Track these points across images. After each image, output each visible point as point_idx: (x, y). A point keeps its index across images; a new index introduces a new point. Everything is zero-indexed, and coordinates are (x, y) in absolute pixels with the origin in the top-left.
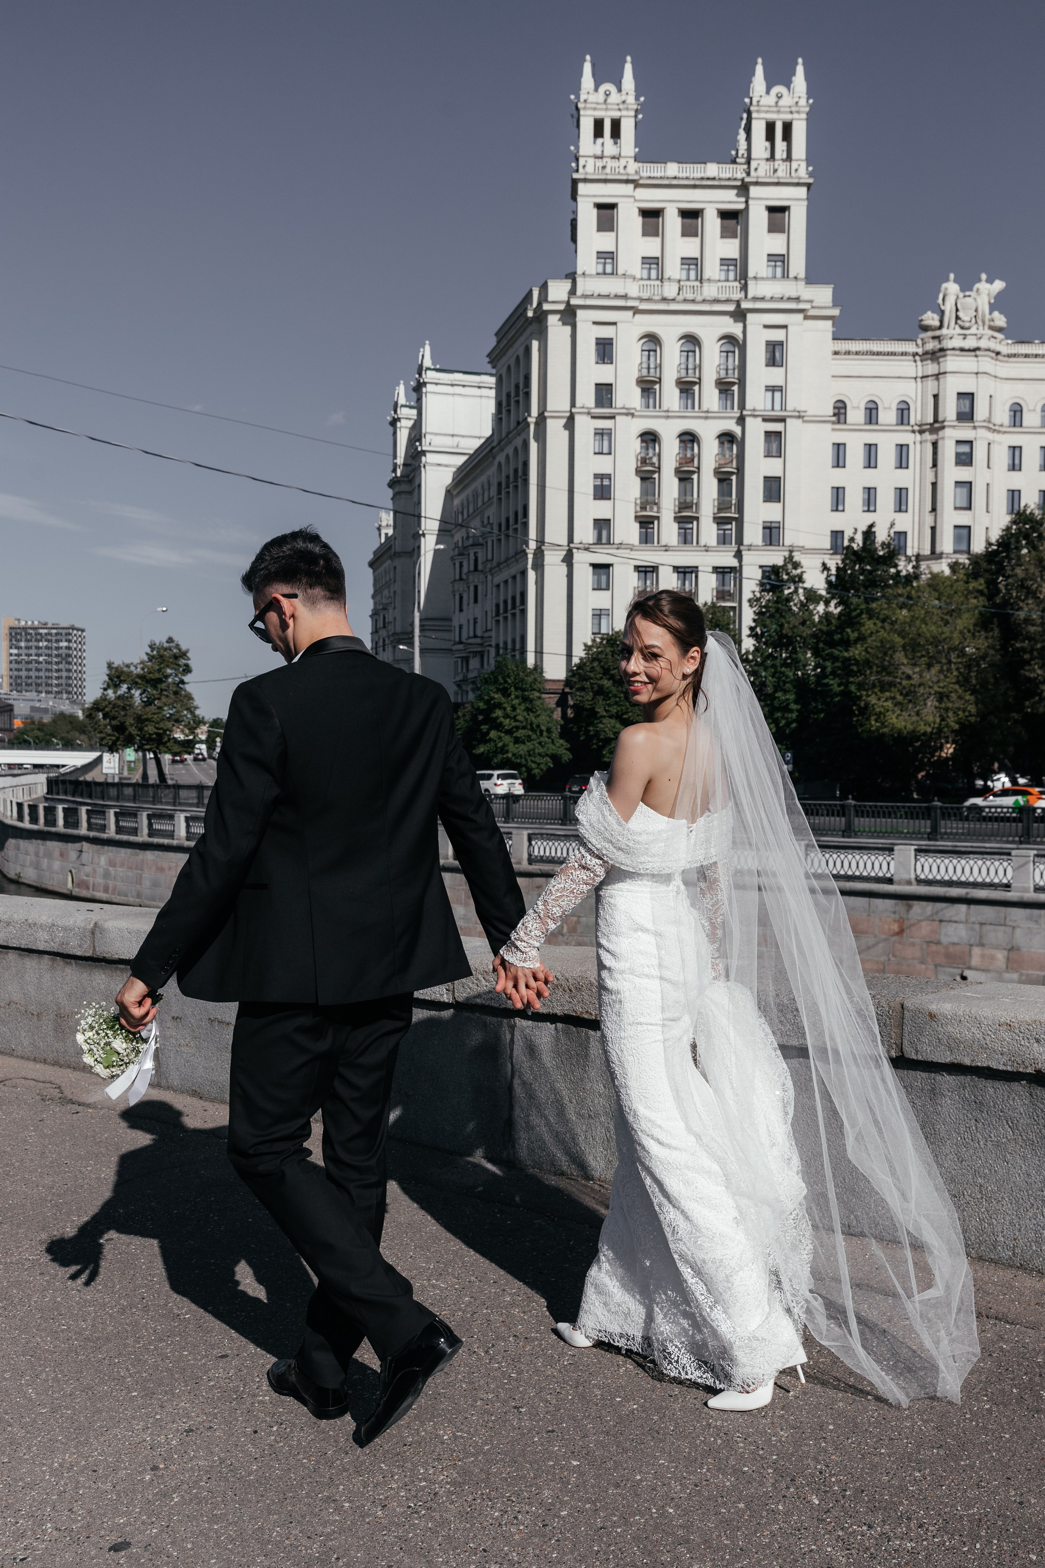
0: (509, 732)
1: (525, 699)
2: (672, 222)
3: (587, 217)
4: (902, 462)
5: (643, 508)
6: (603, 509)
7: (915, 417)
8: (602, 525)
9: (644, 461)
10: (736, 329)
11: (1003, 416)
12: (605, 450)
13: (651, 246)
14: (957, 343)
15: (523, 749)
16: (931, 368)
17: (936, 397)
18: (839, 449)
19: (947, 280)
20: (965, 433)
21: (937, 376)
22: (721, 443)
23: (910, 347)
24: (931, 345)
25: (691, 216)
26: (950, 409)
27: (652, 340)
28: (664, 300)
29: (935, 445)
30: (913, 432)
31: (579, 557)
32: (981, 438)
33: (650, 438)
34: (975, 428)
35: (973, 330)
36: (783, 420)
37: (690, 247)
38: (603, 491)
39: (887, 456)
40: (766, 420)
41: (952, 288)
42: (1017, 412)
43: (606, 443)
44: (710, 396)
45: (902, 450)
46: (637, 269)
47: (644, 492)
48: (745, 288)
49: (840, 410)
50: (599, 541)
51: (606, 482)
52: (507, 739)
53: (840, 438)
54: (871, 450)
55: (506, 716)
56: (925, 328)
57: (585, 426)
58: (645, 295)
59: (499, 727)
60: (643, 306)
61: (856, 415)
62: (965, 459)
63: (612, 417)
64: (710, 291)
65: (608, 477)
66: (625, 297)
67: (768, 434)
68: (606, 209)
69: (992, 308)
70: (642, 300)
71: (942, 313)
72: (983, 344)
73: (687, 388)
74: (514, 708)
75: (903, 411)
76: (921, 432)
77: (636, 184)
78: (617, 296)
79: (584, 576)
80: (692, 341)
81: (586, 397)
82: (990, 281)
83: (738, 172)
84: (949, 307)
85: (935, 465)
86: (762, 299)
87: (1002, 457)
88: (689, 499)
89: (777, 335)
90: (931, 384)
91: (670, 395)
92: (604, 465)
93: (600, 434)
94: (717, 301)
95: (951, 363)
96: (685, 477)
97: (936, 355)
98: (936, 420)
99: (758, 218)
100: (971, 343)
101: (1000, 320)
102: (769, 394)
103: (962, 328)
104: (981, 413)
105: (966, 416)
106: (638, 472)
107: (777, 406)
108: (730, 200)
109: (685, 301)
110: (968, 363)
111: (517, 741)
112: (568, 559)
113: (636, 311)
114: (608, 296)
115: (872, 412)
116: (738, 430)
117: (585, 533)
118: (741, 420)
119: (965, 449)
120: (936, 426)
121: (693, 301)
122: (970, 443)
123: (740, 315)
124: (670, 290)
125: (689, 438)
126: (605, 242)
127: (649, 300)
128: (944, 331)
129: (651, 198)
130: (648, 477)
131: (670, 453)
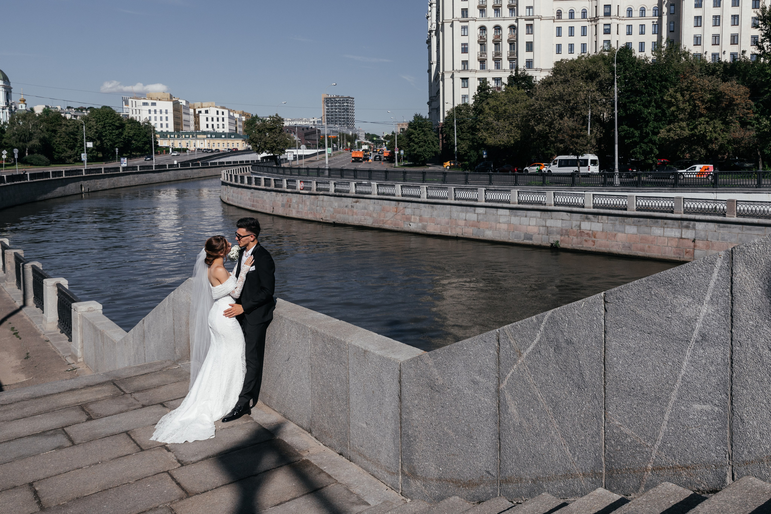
0: (417, 143)
1: (423, 131)
4: (584, 34)
5: (481, 56)
6: (465, 57)
7: (589, 15)
8: (465, 63)
9: (481, 38)
11: (623, 13)
12: (466, 34)
15: (421, 149)
17: (596, 7)
18: (559, 29)
20: (607, 21)
22: (511, 29)
26: (601, 13)
29: (596, 26)
30: (588, 21)
31: (456, 75)
32: (614, 23)
33: (483, 29)
34: (611, 19)
36: (533, 20)
38: (465, 49)
39: (578, 31)
40: (526, 20)
42: (630, 11)
43: (466, 31)
44: (505, 11)
45: (584, 28)
47: (481, 50)
49: (559, 14)
50: (464, 69)
51: (466, 47)
52: (416, 146)
53: (559, 24)
54: (571, 29)
55: (416, 137)
57: (458, 26)
59: (413, 141)
61: (565, 16)
62: (607, 32)
63: (468, 22)
65: (467, 44)
67: (527, 25)
73: (497, 9)
74: (419, 134)
75: (584, 13)
76: (591, 21)
79: (458, 83)
81: (458, 14)
85: (596, 34)
87: (623, 30)
88: (498, 52)
90: (594, 2)
91: (490, 12)
92: (465, 40)
93: (464, 28)
96: (497, 43)
98: (596, 17)
102: (528, 10)
104: (614, 12)
105: (607, 14)
106: (478, 42)
107: (531, 14)
111: (420, 147)
112: (452, 77)
115: (572, 14)
116: (516, 24)
117: (459, 66)
118: (517, 20)
119: (608, 27)
120: (595, 19)
122: (610, 25)
125: (498, 28)
130: (482, 43)
131: (491, 34)
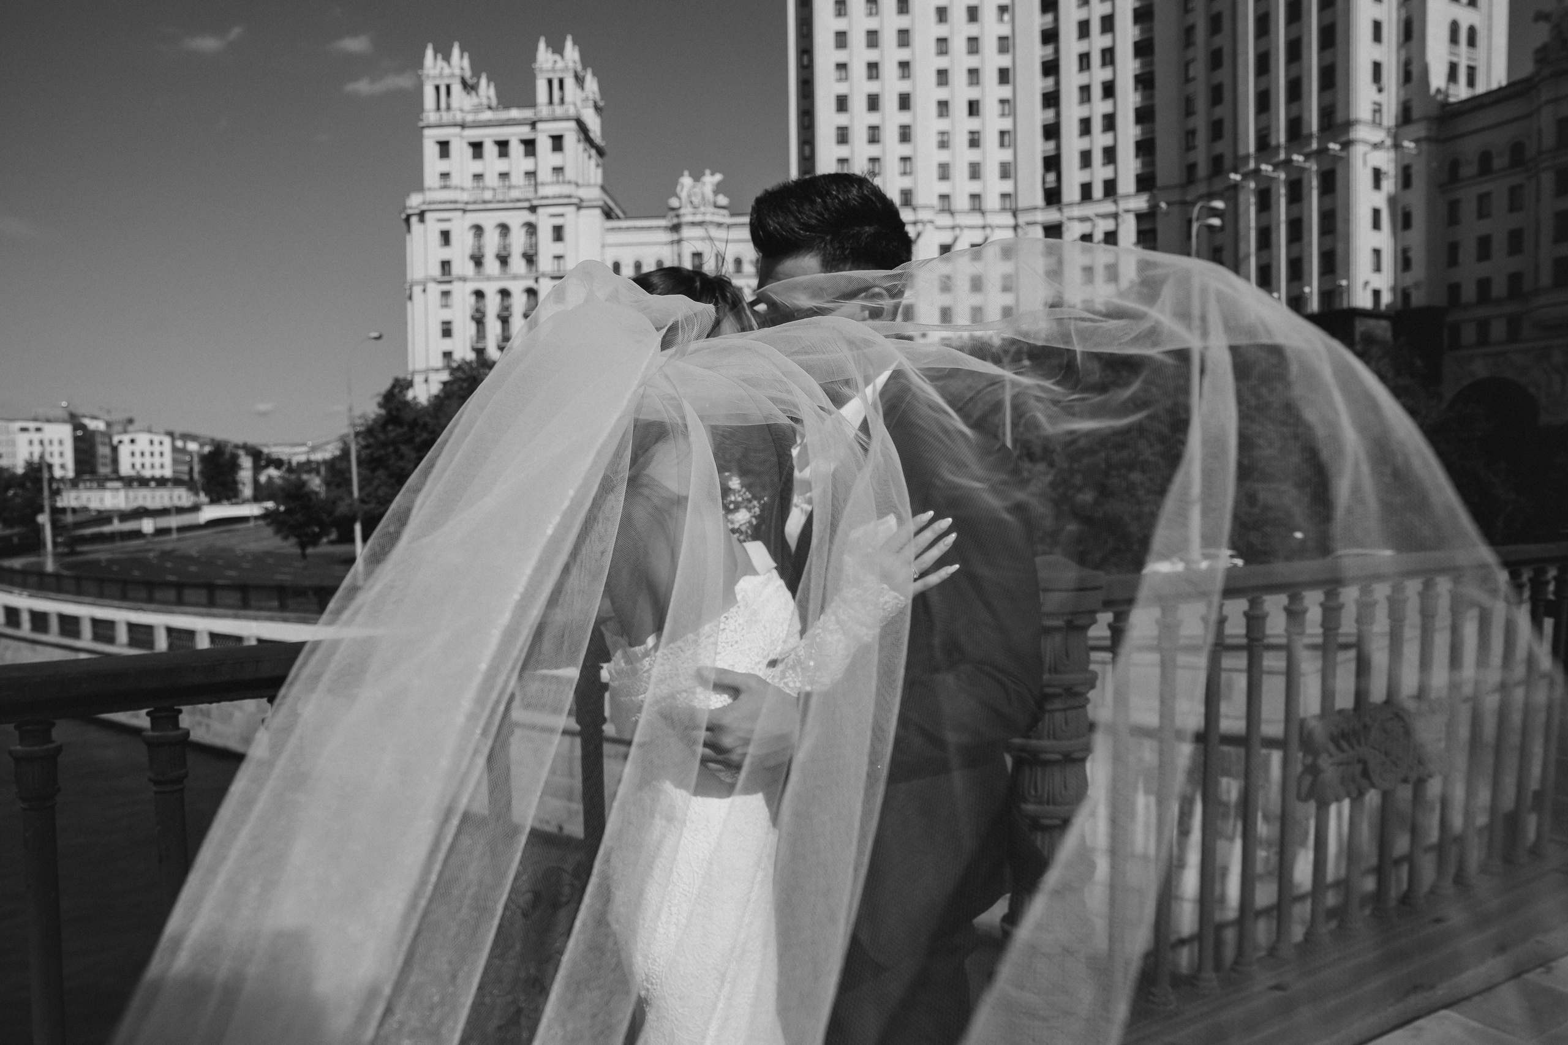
2: (490, 150)
3: (430, 150)
5: (477, 341)
6: (447, 344)
8: (448, 355)
9: (478, 310)
10: (531, 218)
11: (729, 267)
12: (448, 304)
13: (477, 166)
14: (688, 218)
16: (675, 237)
17: (678, 256)
19: (682, 175)
21: (679, 242)
22: (527, 295)
23: (662, 222)
24: (675, 221)
25: (503, 146)
27: (478, 230)
28: (484, 202)
31: (434, 378)
33: (479, 294)
35: (702, 209)
37: (502, 165)
38: (447, 332)
40: (554, 278)
41: (686, 181)
42: (737, 263)
43: (447, 300)
44: (518, 264)
46: (469, 182)
47: (478, 331)
48: (536, 191)
50: (446, 367)
51: (449, 326)
56: (673, 209)
57: (434, 290)
58: (471, 199)
60: (470, 207)
63: (450, 282)
64: (515, 194)
65: (450, 322)
66: (456, 202)
68: (444, 147)
69: (716, 192)
70: (467, 203)
71: (679, 198)
72: (708, 218)
73: (504, 260)
77: (463, 126)
78: (451, 202)
80: (504, 229)
81: (436, 271)
82: (712, 174)
83: (528, 114)
84: (684, 195)
86: (546, 198)
89: (558, 221)
90: (675, 247)
91: (491, 265)
92: (446, 315)
93: (446, 294)
94: (518, 200)
95: (686, 232)
96: (505, 320)
97: (676, 228)
99: (544, 144)
100: (698, 218)
101: (722, 200)
102: (554, 261)
103: (695, 208)
106: (473, 318)
107: (560, 268)
108: (525, 132)
109: (499, 202)
110: (698, 232)
113: (465, 211)
114: (445, 202)
116: (535, 286)
117: (438, 361)
118: (536, 280)
121: (503, 202)
123: (533, 209)
124: (488, 195)
125: (505, 293)
126: (443, 166)
127: (475, 202)
128: (682, 211)
129: (475, 134)
130: (479, 320)
131: (492, 304)
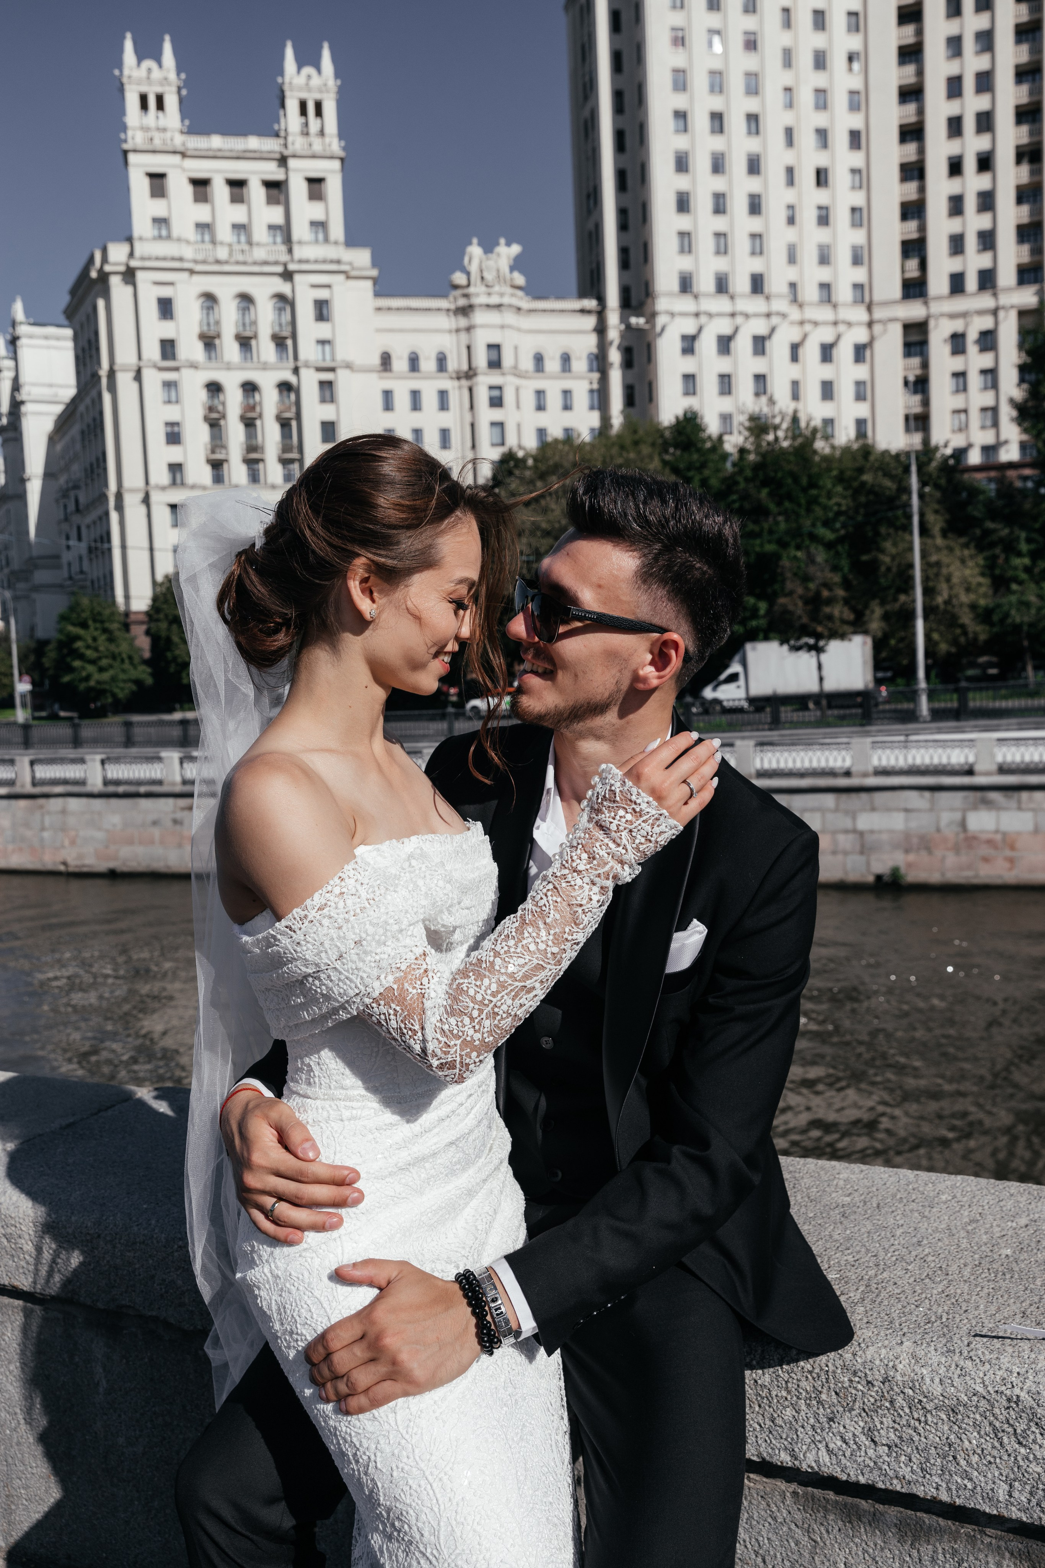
0: (93, 662)
1: (105, 631)
2: (220, 191)
3: (139, 185)
4: (443, 405)
5: (213, 452)
6: (174, 454)
7: (452, 365)
8: (176, 469)
9: (211, 409)
10: (285, 288)
11: (527, 364)
12: (173, 398)
13: (202, 213)
14: (482, 300)
15: (106, 676)
16: (463, 322)
17: (469, 348)
18: (388, 395)
19: (470, 243)
20: (495, 379)
21: (469, 329)
22: (281, 392)
23: (443, 303)
24: (462, 302)
25: (237, 185)
26: (481, 359)
27: (210, 299)
28: (218, 262)
29: (471, 390)
30: (452, 378)
31: (155, 497)
32: (509, 383)
33: (214, 388)
34: (503, 374)
35: (497, 288)
36: (332, 370)
37: (238, 213)
38: (174, 437)
39: (430, 400)
40: (319, 369)
41: (475, 250)
42: (539, 359)
43: (173, 394)
44: (266, 349)
45: (443, 395)
46: (191, 233)
47: (213, 437)
48: (290, 251)
49: (386, 361)
50: (174, 483)
51: (176, 429)
52: (91, 668)
53: (388, 384)
54: (415, 395)
55: (88, 647)
56: (456, 287)
57: (153, 379)
58: (200, 257)
59: (82, 657)
60: (199, 268)
61: (400, 364)
62: (496, 402)
63: (177, 369)
64: (259, 254)
65: (178, 424)
66: (181, 259)
67: (322, 384)
68: (157, 179)
69: (512, 269)
70: (196, 262)
71: (468, 274)
72: (506, 300)
73: (245, 342)
74: (95, 639)
75: (442, 361)
76: (458, 378)
77: (184, 155)
78: (173, 259)
79: (161, 515)
80: (246, 299)
81: (152, 351)
82: (508, 244)
83: (274, 145)
84: (474, 268)
85: (472, 407)
86: (307, 261)
87: (529, 400)
88: (254, 442)
89: (323, 294)
90: (463, 336)
91: (230, 349)
92: (172, 413)
93: (169, 385)
94: (266, 263)
95: (479, 317)
96: (249, 423)
97: (465, 311)
98: (470, 368)
99: (298, 189)
100: (494, 300)
101: (519, 279)
102: (320, 347)
103: (487, 286)
104: (507, 360)
105: (495, 364)
106: (206, 419)
107: (328, 357)
108: (273, 171)
109: (238, 263)
110: (493, 317)
111: (101, 670)
112: (146, 500)
113: (192, 272)
114: (164, 259)
115: (414, 362)
116: (293, 380)
117: (160, 475)
118: (296, 371)
119: (496, 393)
120: (470, 374)
121: (245, 263)
122: (500, 388)
123: (287, 276)
124: (222, 253)
125: (250, 388)
126: (158, 208)
127: (204, 262)
128: (472, 290)
129: (200, 168)
130: (215, 423)
131: (234, 400)
